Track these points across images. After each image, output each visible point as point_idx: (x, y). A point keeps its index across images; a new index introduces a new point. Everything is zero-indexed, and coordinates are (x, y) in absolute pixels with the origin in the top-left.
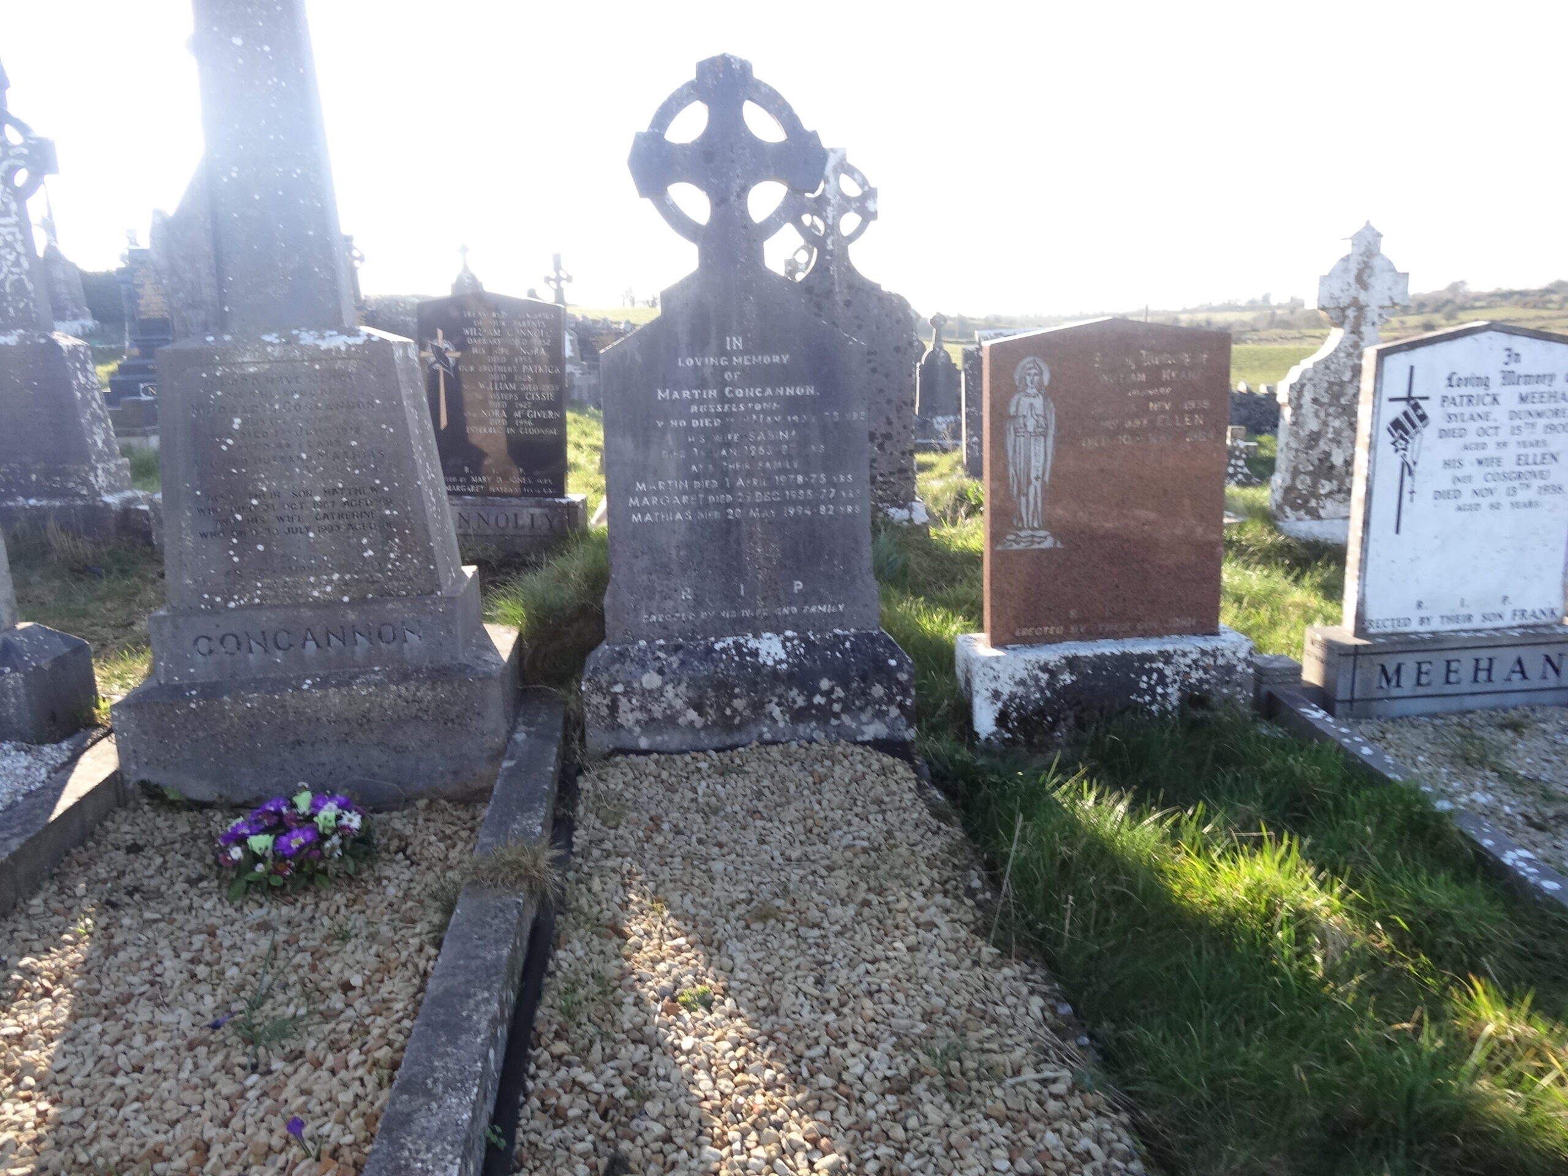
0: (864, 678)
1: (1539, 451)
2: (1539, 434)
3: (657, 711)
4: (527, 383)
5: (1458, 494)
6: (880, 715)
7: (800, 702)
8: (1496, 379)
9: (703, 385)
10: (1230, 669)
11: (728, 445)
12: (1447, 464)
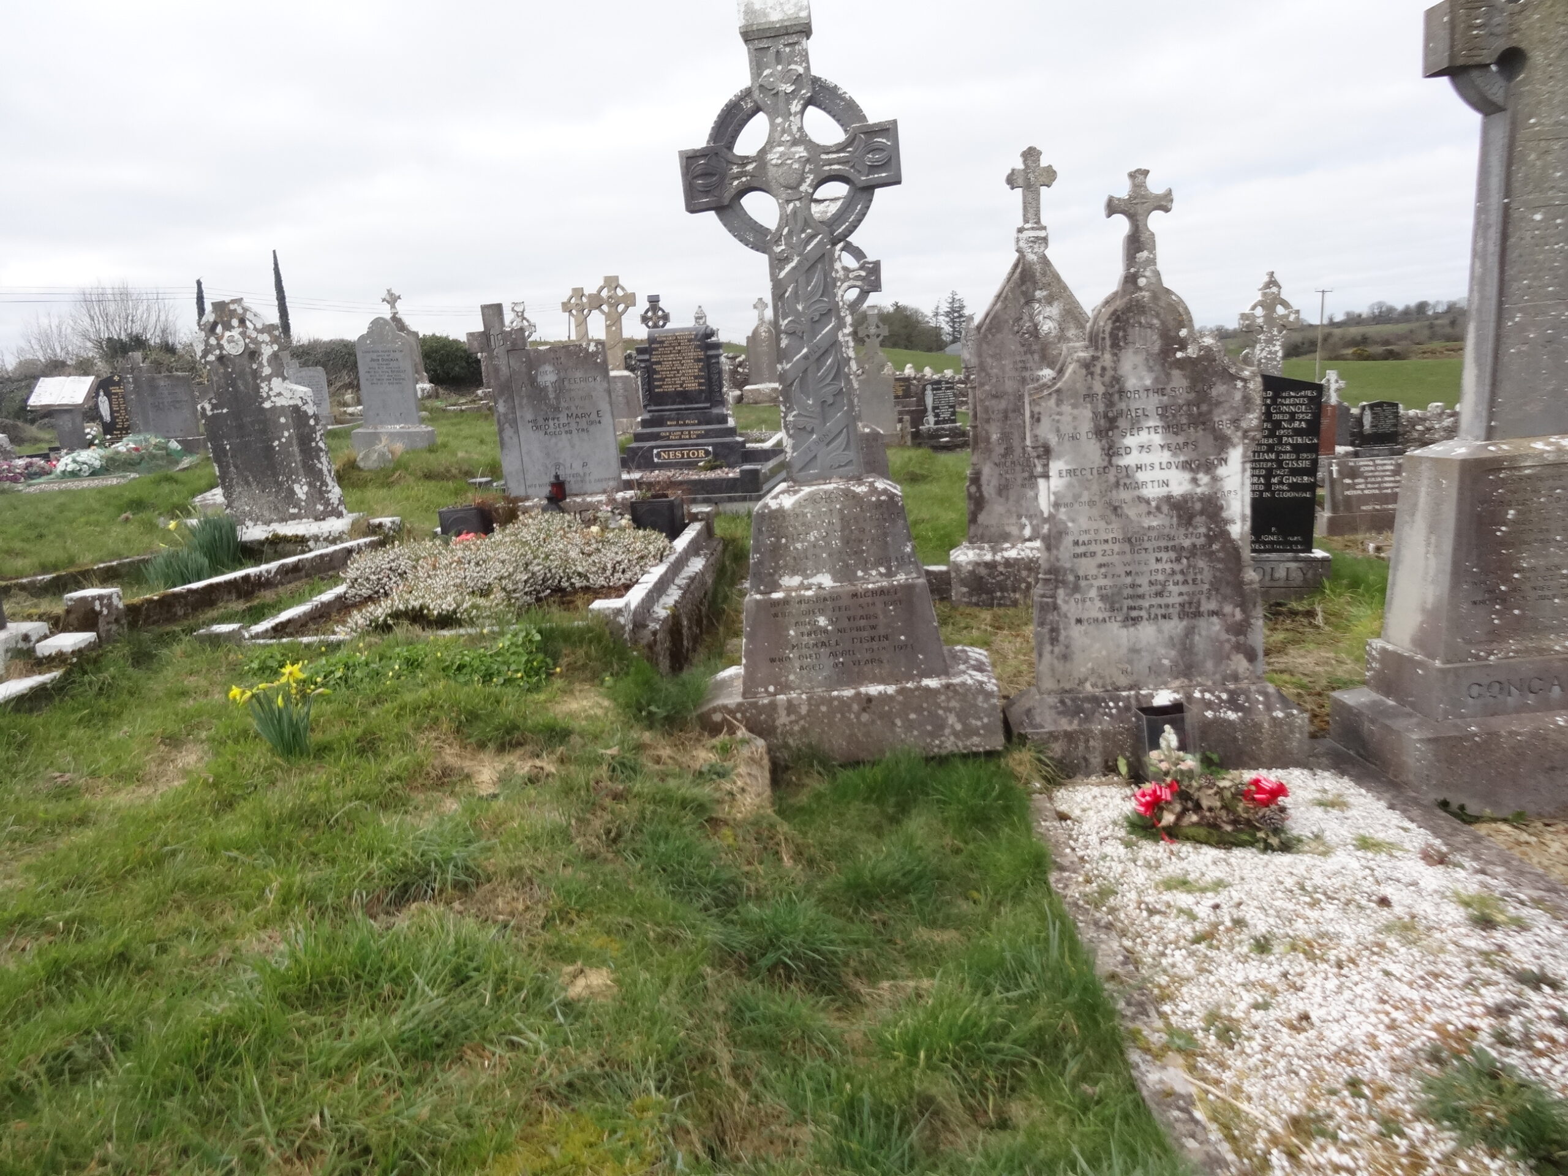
4: (1285, 452)
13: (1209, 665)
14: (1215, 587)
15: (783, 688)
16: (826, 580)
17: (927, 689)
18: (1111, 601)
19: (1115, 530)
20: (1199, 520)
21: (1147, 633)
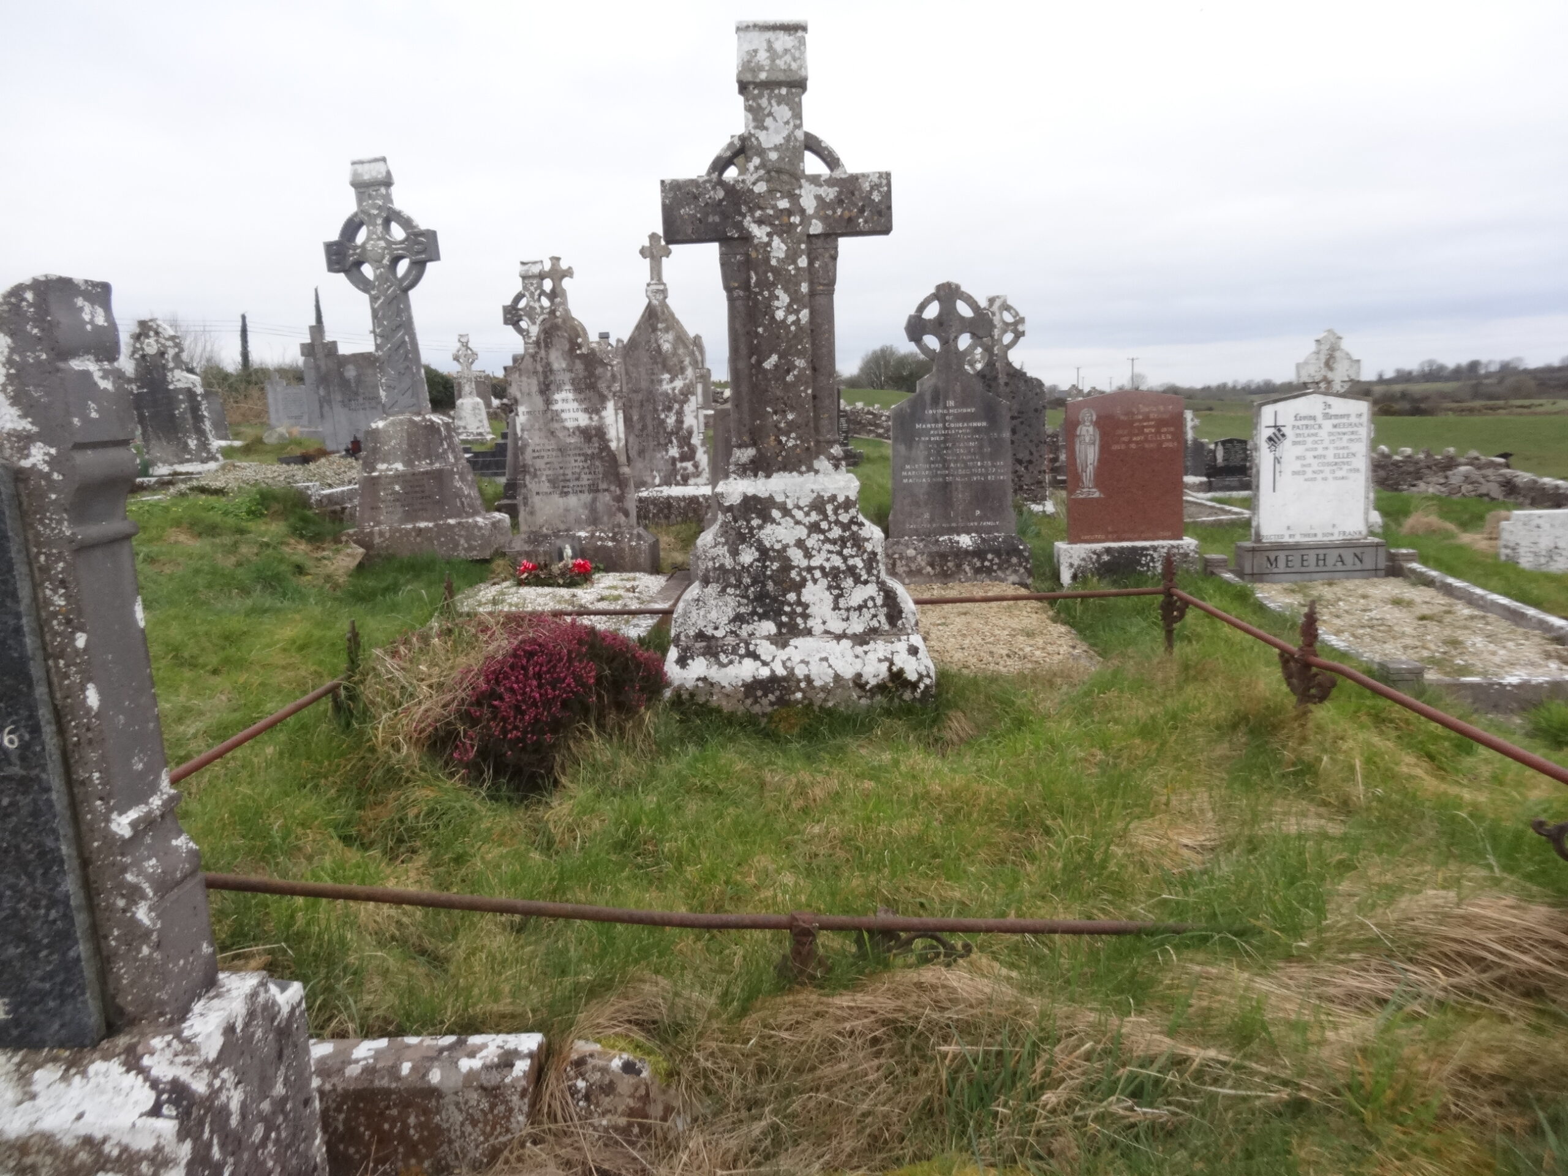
0: (1008, 554)
1: (1345, 452)
2: (1344, 443)
3: (913, 566)
5: (1304, 473)
6: (1016, 572)
7: (978, 564)
8: (1320, 417)
9: (936, 422)
10: (1186, 555)
11: (947, 448)
12: (1298, 458)
13: (605, 519)
14: (605, 476)
15: (378, 523)
16: (399, 466)
17: (450, 526)
18: (553, 482)
19: (552, 444)
20: (595, 439)
21: (573, 501)
